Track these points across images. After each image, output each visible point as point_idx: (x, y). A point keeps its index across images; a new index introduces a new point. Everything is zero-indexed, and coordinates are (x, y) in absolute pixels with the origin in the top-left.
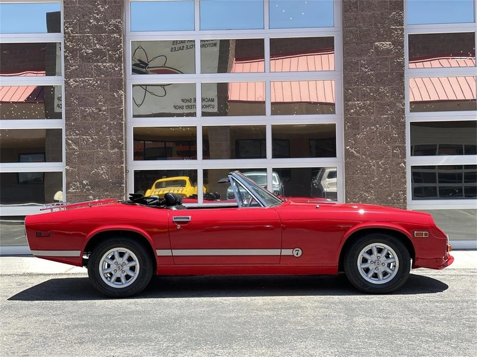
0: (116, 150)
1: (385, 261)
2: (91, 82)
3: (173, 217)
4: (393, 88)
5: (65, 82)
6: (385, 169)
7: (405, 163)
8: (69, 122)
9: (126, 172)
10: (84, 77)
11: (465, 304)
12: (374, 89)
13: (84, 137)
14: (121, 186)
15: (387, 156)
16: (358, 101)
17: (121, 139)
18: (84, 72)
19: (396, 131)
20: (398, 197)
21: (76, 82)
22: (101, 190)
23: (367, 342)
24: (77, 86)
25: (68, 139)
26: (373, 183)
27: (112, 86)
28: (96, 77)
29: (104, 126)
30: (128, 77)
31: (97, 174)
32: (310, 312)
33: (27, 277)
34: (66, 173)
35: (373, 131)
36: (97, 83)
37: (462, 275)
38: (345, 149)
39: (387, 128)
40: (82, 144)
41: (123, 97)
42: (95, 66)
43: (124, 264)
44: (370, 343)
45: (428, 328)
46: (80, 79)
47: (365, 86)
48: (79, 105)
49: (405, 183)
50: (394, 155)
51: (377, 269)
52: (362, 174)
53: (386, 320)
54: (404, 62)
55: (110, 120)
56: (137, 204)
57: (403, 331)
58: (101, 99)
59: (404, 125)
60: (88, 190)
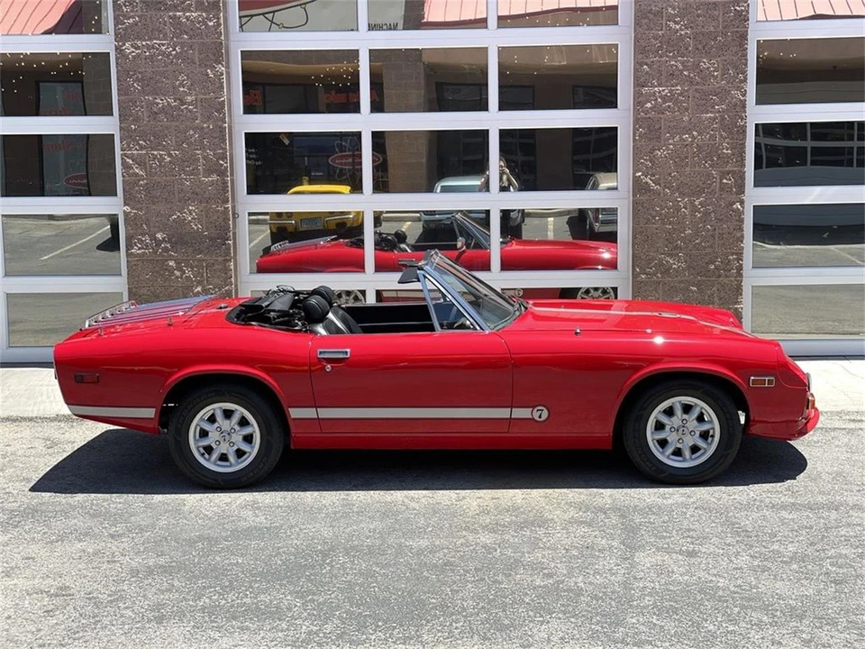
0: (214, 177)
1: (696, 427)
2: (163, 48)
3: (319, 351)
4: (725, 60)
5: (117, 49)
6: (706, 214)
7: (742, 202)
8: (127, 125)
9: (234, 218)
10: (150, 39)
11: (834, 515)
12: (690, 64)
13: (155, 153)
14: (225, 244)
15: (709, 190)
16: (659, 85)
17: (224, 158)
18: (150, 29)
19: (728, 144)
20: (728, 264)
21: (136, 49)
22: (190, 250)
23: (655, 624)
24: (138, 55)
25: (125, 155)
26: (683, 239)
27: (203, 56)
28: (172, 39)
29: (192, 132)
30: (232, 37)
31: (181, 222)
32: (559, 537)
33: (62, 424)
34: (125, 220)
35: (685, 143)
36: (174, 50)
37: (835, 429)
38: (634, 177)
39: (713, 137)
40: (151, 167)
41: (224, 76)
42: (170, 17)
43: (233, 431)
44: (662, 627)
45: (765, 585)
46: (144, 43)
47: (674, 57)
48: (143, 92)
49: (741, 239)
50: (723, 188)
51: (681, 441)
52: (664, 224)
53: (693, 560)
54: (748, 12)
55: (202, 121)
56: (254, 323)
57: (721, 593)
58: (183, 81)
59: (743, 131)
60: (166, 250)
